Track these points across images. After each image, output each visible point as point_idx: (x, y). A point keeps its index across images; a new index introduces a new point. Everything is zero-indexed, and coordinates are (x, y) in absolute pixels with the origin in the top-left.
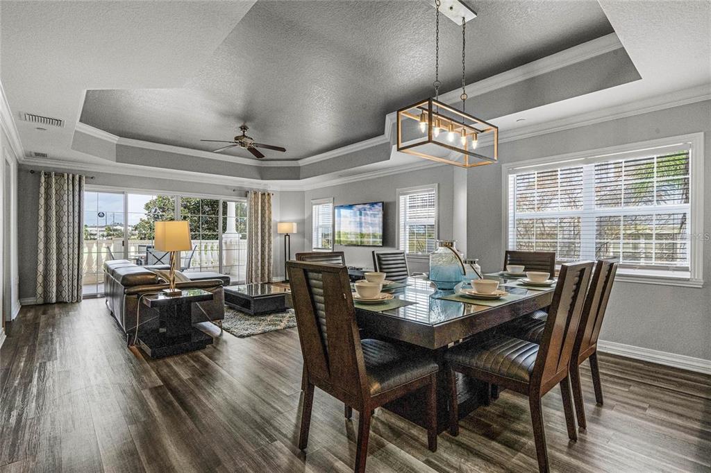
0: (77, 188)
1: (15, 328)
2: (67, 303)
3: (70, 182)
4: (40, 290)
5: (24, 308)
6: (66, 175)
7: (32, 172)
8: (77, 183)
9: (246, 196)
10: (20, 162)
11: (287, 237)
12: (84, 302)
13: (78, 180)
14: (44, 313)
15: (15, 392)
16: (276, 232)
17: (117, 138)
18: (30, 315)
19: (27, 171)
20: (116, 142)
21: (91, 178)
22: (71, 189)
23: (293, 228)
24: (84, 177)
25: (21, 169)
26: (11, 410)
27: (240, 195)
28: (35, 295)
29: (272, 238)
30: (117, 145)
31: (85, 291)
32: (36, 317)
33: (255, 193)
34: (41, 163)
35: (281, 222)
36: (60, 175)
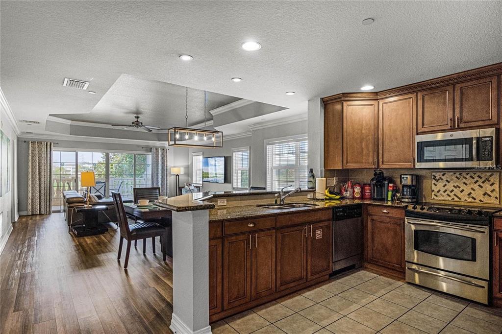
0: (49, 150)
1: (17, 225)
2: (44, 214)
3: (45, 147)
4: (30, 207)
5: (20, 217)
6: (43, 143)
7: (25, 142)
8: (49, 147)
9: (151, 151)
10: (19, 136)
11: (177, 176)
12: (53, 215)
13: (49, 145)
14: (31, 219)
15: (19, 245)
16: (170, 173)
17: (70, 121)
18: (24, 220)
19: (22, 141)
20: (69, 124)
21: (57, 144)
22: (45, 151)
23: (182, 171)
24: (53, 144)
25: (18, 140)
26: (17, 250)
27: (147, 151)
28: (27, 210)
29: (168, 177)
30: (70, 125)
31: (53, 208)
32: (27, 220)
33: (157, 149)
34: (29, 136)
35: (174, 167)
36: (40, 143)
